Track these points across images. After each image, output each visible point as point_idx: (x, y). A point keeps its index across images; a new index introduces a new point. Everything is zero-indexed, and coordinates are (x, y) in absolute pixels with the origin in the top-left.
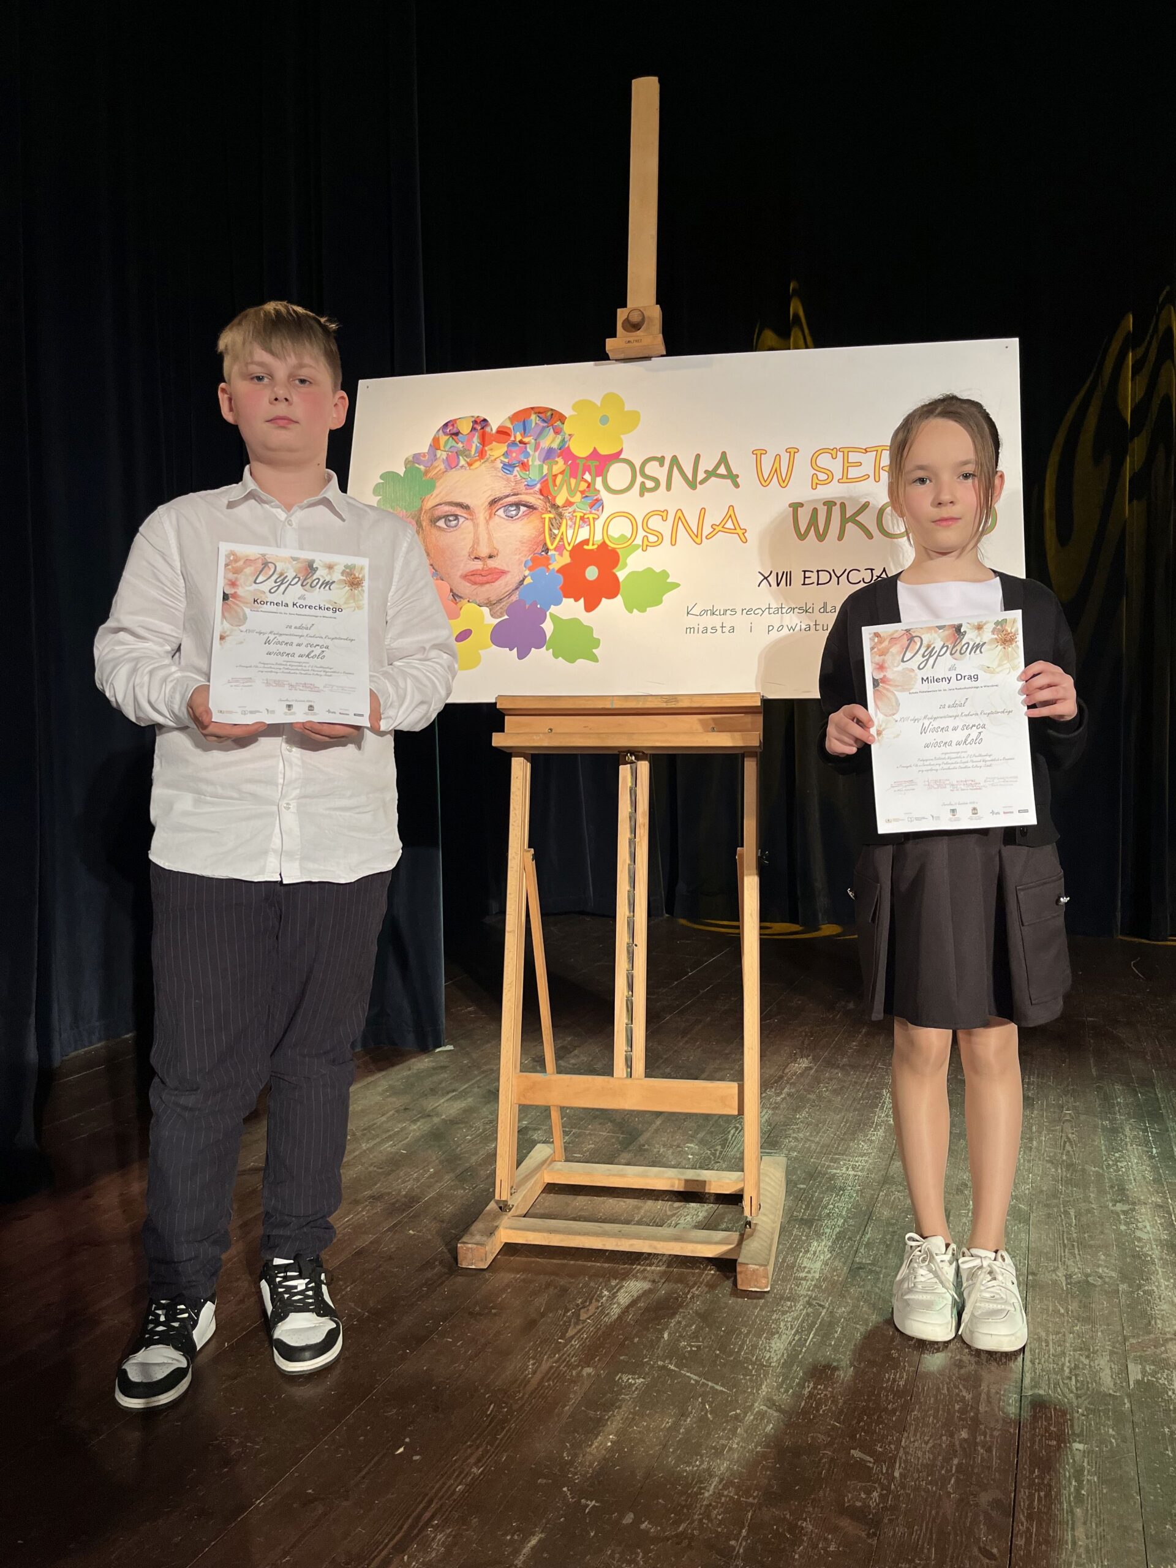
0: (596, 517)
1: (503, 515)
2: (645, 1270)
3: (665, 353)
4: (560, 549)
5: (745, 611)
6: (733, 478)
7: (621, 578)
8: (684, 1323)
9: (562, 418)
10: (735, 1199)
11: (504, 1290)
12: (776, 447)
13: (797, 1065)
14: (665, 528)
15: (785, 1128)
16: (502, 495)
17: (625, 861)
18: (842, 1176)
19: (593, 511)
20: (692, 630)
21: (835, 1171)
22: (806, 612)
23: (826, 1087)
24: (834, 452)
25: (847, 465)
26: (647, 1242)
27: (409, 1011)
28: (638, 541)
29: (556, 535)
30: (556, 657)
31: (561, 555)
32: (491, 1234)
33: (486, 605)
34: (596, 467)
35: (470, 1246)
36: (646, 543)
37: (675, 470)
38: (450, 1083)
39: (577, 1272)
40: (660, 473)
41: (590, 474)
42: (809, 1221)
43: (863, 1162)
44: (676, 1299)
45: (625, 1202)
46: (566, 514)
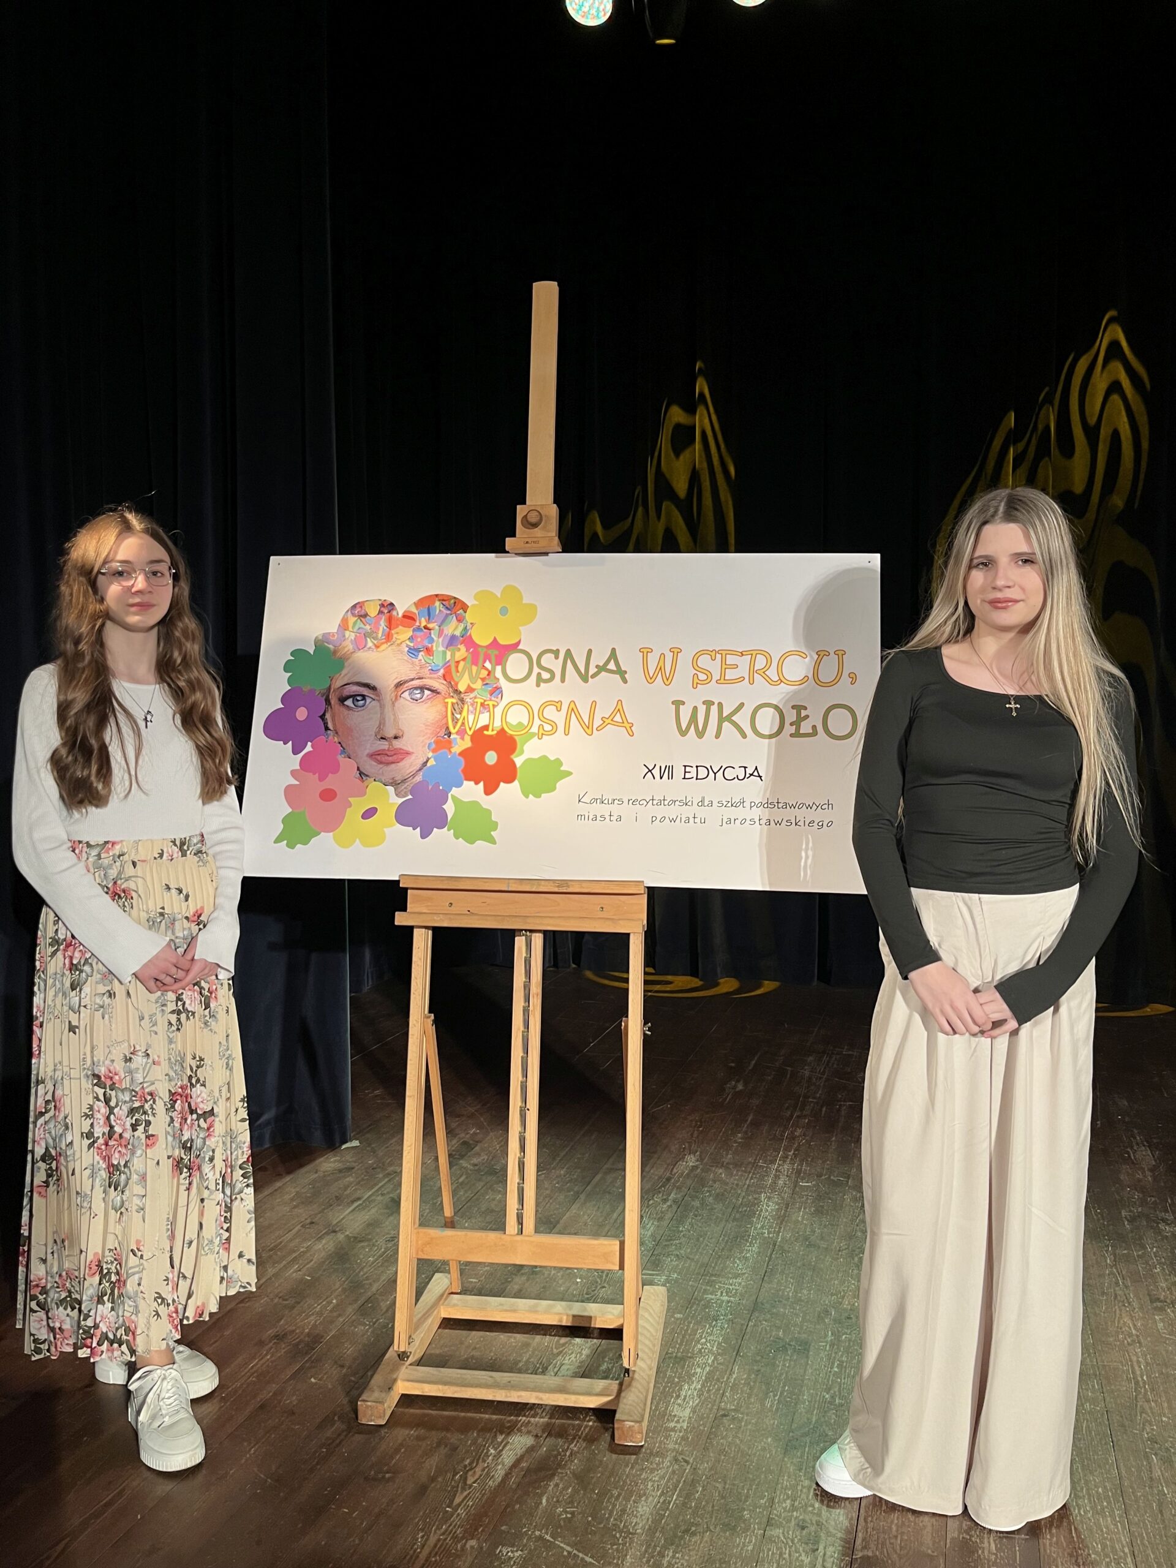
1: (409, 698)
2: (529, 1422)
3: (561, 550)
4: (462, 733)
5: (631, 802)
6: (622, 673)
7: (518, 765)
8: (561, 1486)
9: (465, 607)
10: (616, 1334)
11: (397, 1451)
12: (661, 646)
13: (684, 1163)
14: (559, 718)
16: (407, 678)
17: (519, 1029)
18: (716, 1303)
20: (583, 817)
21: (710, 1296)
22: (686, 804)
23: (710, 1191)
24: (713, 654)
25: (725, 667)
26: (535, 1394)
27: (317, 1109)
28: (534, 729)
29: (458, 720)
30: (457, 838)
31: (462, 738)
32: (389, 1389)
33: (391, 784)
34: (496, 656)
35: (369, 1403)
36: (541, 731)
37: (569, 663)
38: (356, 1190)
39: (466, 1427)
40: (556, 666)
41: (490, 662)
42: (683, 1359)
43: (737, 1284)
44: (556, 1456)
45: (515, 1338)
46: (468, 700)
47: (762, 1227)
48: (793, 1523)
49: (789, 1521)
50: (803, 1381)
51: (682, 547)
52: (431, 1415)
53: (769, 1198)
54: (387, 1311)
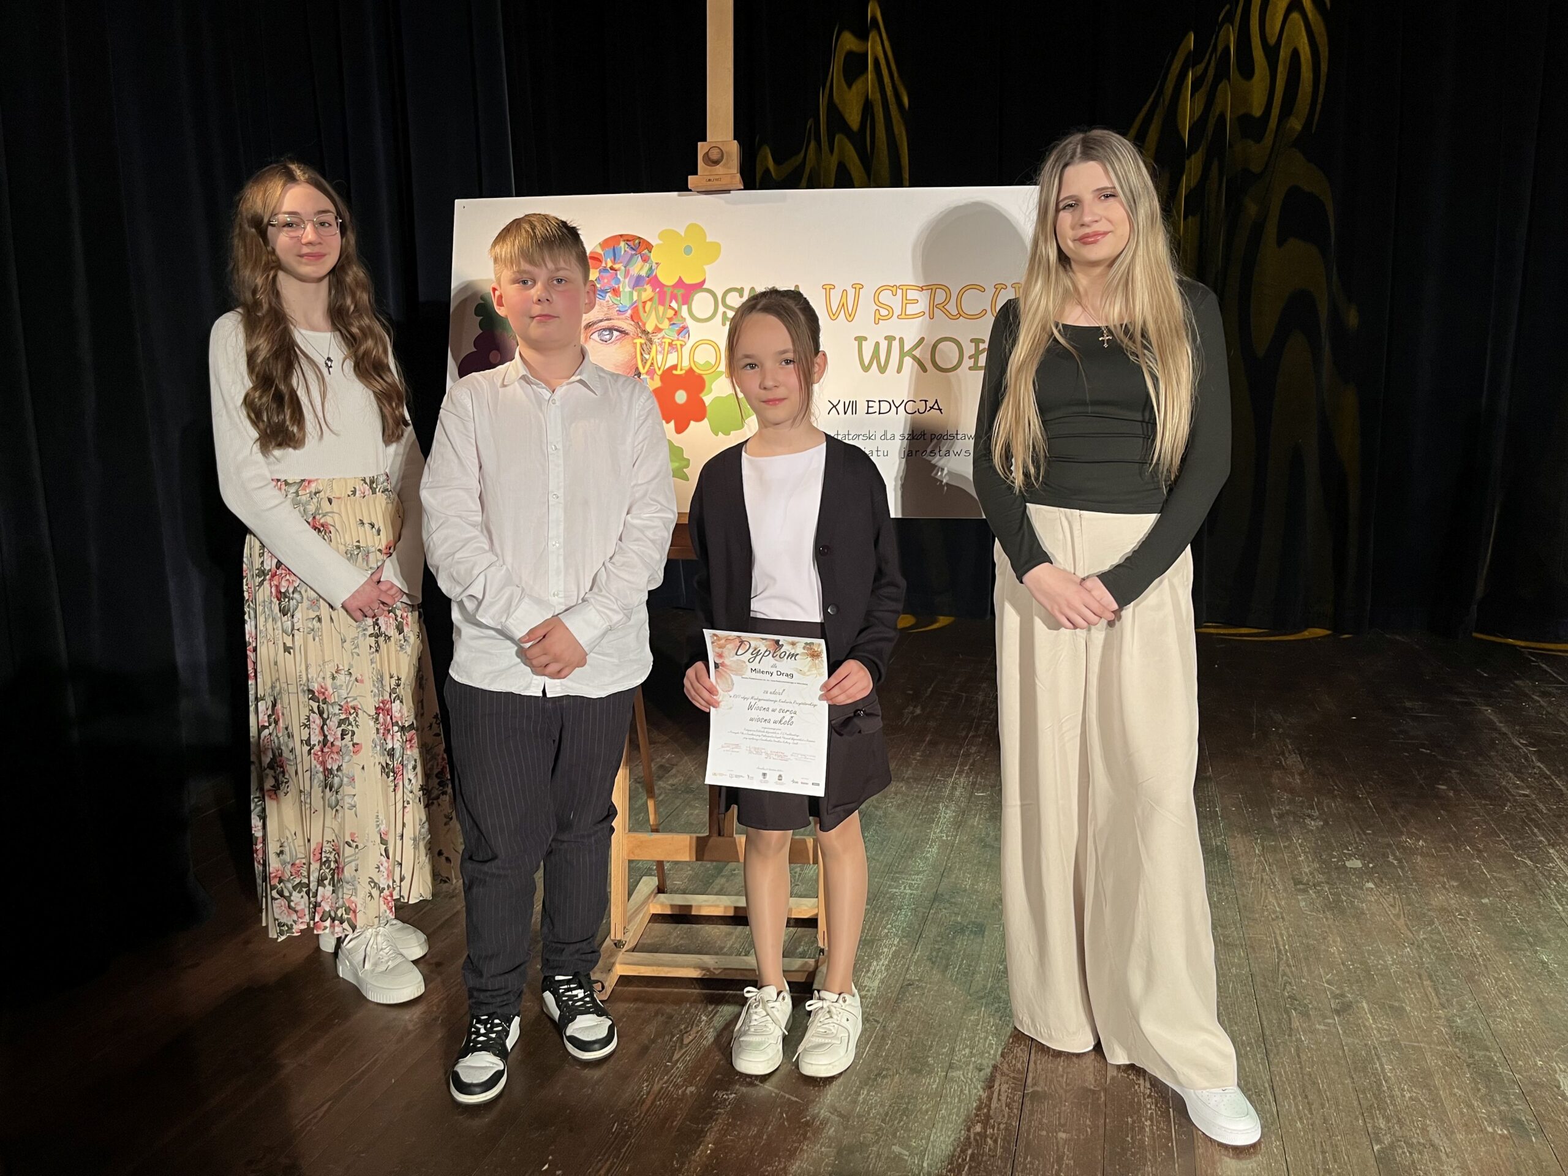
1: (598, 339)
3: (742, 187)
7: (707, 404)
9: (649, 247)
10: (811, 922)
12: (843, 283)
16: (595, 320)
18: (900, 895)
21: (894, 890)
22: (869, 438)
23: (892, 802)
24: (894, 289)
25: (906, 302)
32: (610, 970)
34: (683, 295)
39: (680, 1000)
41: (677, 302)
42: (873, 941)
43: (919, 880)
46: (656, 340)
47: (941, 832)
48: (971, 1066)
49: (968, 1065)
50: (979, 955)
51: (856, 183)
52: (648, 992)
53: (947, 807)
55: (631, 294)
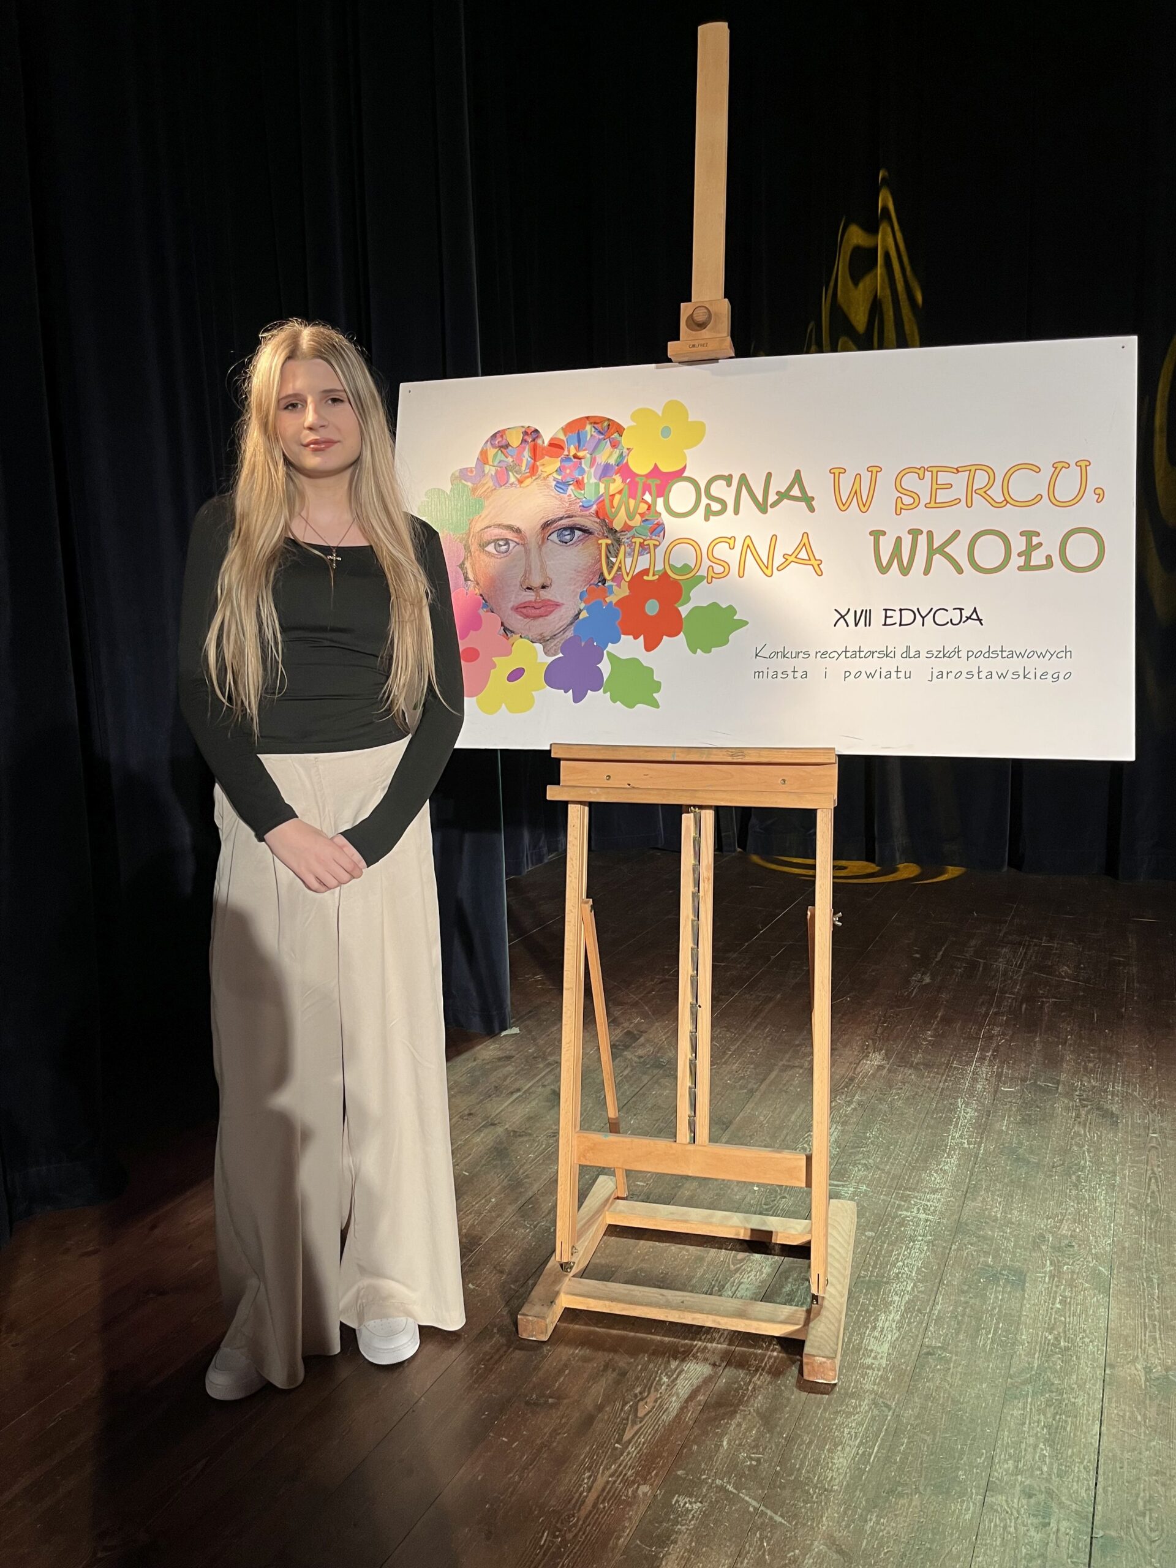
0: (658, 543)
1: (557, 541)
2: (706, 1348)
3: (734, 355)
4: (618, 579)
5: (819, 654)
6: (808, 500)
8: (744, 1426)
9: (620, 430)
10: (803, 1251)
11: (560, 1372)
12: (856, 465)
13: (869, 1062)
14: (732, 557)
15: (854, 1151)
16: (555, 517)
17: (688, 917)
19: (654, 537)
20: (761, 674)
21: (905, 1213)
22: (887, 656)
23: (898, 1094)
24: (921, 472)
25: (936, 487)
26: (711, 1317)
27: (475, 994)
28: (703, 572)
29: (614, 564)
30: (614, 702)
31: (619, 586)
32: (552, 1302)
33: (539, 641)
34: (657, 486)
35: (530, 1318)
36: (711, 573)
37: (744, 491)
38: (516, 1080)
39: (636, 1349)
40: (727, 494)
41: (651, 494)
42: (878, 1283)
43: (936, 1201)
44: (737, 1390)
45: (687, 1251)
46: (625, 540)
47: (961, 1137)
48: (1018, 1488)
49: (1013, 1486)
50: (1019, 1317)
53: (967, 1104)
54: (549, 1213)
55: (597, 486)
